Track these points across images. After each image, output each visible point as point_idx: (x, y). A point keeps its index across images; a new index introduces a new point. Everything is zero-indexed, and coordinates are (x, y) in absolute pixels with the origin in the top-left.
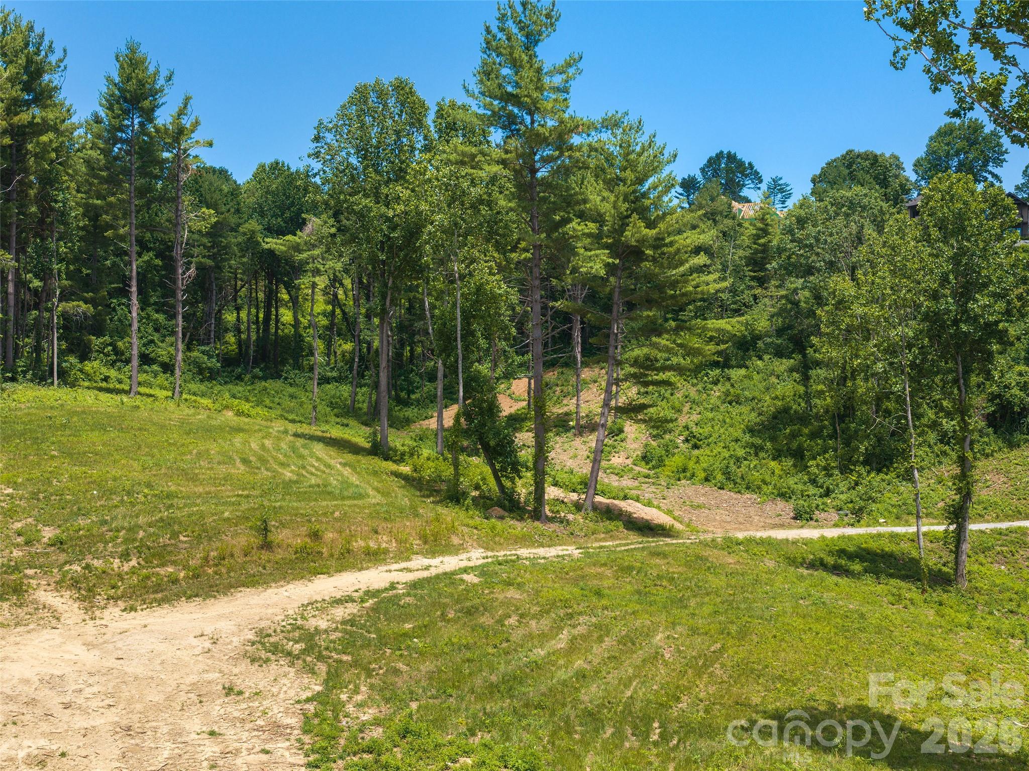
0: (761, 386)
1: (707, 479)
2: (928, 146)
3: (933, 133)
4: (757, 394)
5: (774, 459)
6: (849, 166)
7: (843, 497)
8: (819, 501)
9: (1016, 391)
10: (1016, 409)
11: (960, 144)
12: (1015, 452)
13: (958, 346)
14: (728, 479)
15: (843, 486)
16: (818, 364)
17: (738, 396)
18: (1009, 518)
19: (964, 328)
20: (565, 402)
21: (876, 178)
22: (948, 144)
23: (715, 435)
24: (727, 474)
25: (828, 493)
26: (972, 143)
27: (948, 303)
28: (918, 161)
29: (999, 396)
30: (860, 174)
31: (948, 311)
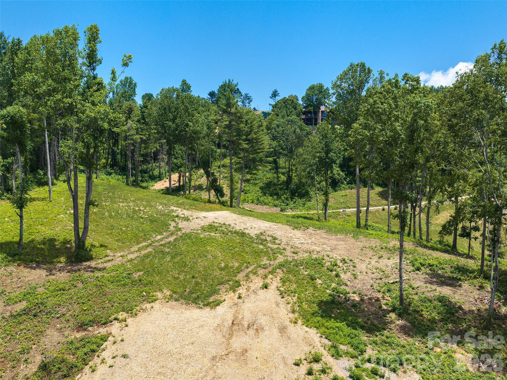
0: (262, 174)
1: (252, 202)
2: (307, 92)
3: (308, 88)
4: (261, 177)
5: (270, 196)
6: (284, 103)
7: (292, 205)
8: (286, 207)
9: (336, 176)
10: (337, 181)
11: (317, 92)
12: (336, 193)
13: (326, 165)
14: (259, 202)
15: (292, 203)
16: (280, 168)
17: (255, 178)
18: (335, 209)
19: (327, 160)
20: (199, 180)
21: (293, 107)
22: (313, 92)
23: (251, 190)
24: (258, 200)
25: (288, 205)
26: (321, 92)
27: (323, 154)
28: (303, 97)
29: (332, 177)
30: (288, 106)
31: (323, 156)
